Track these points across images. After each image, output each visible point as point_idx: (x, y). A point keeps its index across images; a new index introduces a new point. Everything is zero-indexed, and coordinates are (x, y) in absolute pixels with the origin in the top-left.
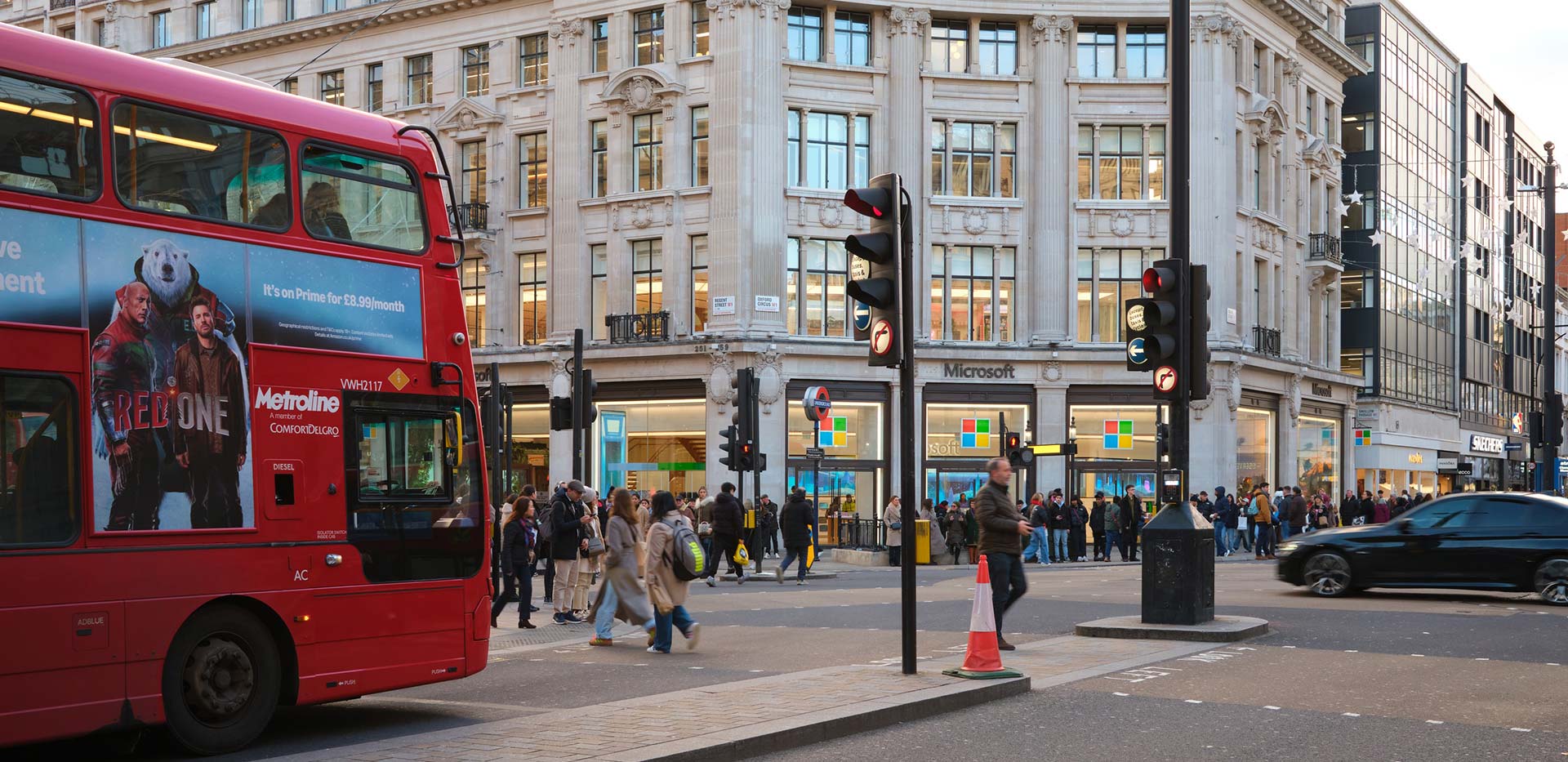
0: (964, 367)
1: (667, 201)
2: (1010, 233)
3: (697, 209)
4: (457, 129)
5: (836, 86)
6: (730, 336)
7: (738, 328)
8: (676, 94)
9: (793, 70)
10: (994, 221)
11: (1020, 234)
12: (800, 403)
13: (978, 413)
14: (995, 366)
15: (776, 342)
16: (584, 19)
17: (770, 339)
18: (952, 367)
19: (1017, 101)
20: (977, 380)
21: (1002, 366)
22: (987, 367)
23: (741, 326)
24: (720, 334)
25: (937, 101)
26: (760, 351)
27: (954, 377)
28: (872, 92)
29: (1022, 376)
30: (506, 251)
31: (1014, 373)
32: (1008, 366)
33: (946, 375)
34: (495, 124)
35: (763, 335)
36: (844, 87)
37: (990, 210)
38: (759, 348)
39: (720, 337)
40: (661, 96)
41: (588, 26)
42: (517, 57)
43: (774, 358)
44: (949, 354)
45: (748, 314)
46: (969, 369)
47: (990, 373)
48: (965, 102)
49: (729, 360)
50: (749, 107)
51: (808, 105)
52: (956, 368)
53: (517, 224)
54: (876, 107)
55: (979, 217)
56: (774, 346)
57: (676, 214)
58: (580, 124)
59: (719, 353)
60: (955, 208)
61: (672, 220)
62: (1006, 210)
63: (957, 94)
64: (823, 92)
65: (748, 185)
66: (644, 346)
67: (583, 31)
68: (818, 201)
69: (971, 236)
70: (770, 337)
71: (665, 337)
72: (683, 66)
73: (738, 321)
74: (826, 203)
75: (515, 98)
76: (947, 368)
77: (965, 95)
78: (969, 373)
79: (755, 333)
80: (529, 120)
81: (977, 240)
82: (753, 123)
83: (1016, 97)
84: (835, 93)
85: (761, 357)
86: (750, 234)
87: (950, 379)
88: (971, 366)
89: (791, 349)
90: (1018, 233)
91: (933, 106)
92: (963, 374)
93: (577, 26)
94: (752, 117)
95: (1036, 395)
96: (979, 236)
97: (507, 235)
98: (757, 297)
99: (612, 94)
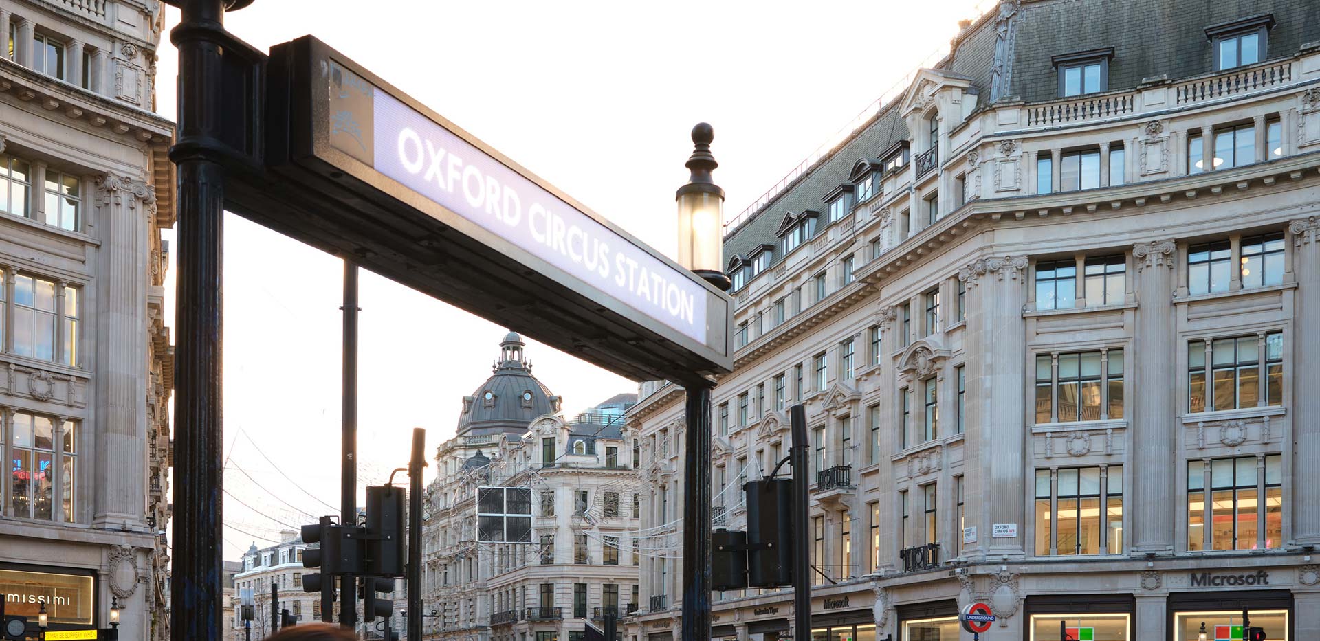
0: (1213, 576)
1: (938, 450)
2: (1272, 441)
3: (956, 455)
4: (835, 408)
5: (1084, 327)
6: (971, 560)
7: (978, 554)
8: (944, 358)
9: (1041, 320)
10: (1254, 431)
11: (1284, 440)
12: (957, 618)
13: (1234, 619)
14: (1246, 574)
15: (1009, 563)
16: (896, 306)
17: (1005, 561)
18: (1199, 576)
19: (1281, 308)
20: (1227, 588)
21: (1254, 573)
22: (1237, 574)
23: (982, 551)
24: (965, 560)
25: (1191, 323)
26: (993, 573)
27: (1202, 586)
28: (1123, 327)
29: (1277, 581)
30: (861, 502)
31: (1268, 579)
32: (1262, 572)
33: (1193, 585)
34: (854, 401)
35: (999, 559)
36: (1093, 326)
37: (1249, 420)
38: (992, 570)
39: (966, 562)
40: (934, 361)
41: (899, 311)
42: (869, 344)
43: (1008, 578)
44: (1192, 564)
45: (987, 541)
46: (1218, 577)
47: (1241, 581)
48: (1222, 319)
49: (970, 581)
50: (988, 361)
51: (1056, 349)
52: (1203, 577)
53: (867, 479)
54: (1126, 340)
55: (1237, 429)
56: (1005, 567)
57: (944, 460)
58: (893, 393)
59: (962, 576)
60: (1210, 423)
61: (941, 466)
62: (1266, 419)
63: (1215, 313)
64: (1071, 335)
65: (988, 430)
66: (921, 573)
67: (896, 316)
68: (1064, 434)
69: (1228, 448)
70: (1006, 559)
71: (935, 564)
72: (949, 333)
73: (979, 547)
74: (1072, 435)
75: (864, 378)
76: (1194, 578)
77: (1222, 313)
78: (1218, 581)
79: (991, 557)
80: (873, 394)
81: (1236, 452)
82: (992, 374)
83: (1279, 305)
84: (1085, 333)
85: (996, 578)
86: (989, 470)
87: (1196, 588)
88: (1220, 574)
89: (1025, 569)
90: (1280, 440)
91: (1187, 329)
92: (1212, 582)
93: (890, 314)
94: (991, 369)
95: (1293, 600)
96: (1238, 448)
97: (861, 489)
98: (994, 525)
99: (906, 365)
